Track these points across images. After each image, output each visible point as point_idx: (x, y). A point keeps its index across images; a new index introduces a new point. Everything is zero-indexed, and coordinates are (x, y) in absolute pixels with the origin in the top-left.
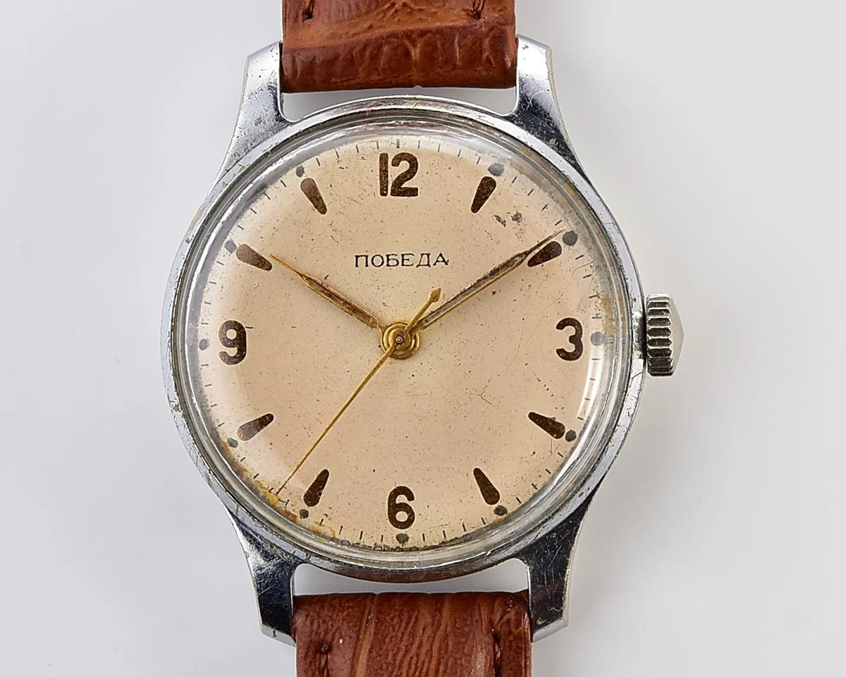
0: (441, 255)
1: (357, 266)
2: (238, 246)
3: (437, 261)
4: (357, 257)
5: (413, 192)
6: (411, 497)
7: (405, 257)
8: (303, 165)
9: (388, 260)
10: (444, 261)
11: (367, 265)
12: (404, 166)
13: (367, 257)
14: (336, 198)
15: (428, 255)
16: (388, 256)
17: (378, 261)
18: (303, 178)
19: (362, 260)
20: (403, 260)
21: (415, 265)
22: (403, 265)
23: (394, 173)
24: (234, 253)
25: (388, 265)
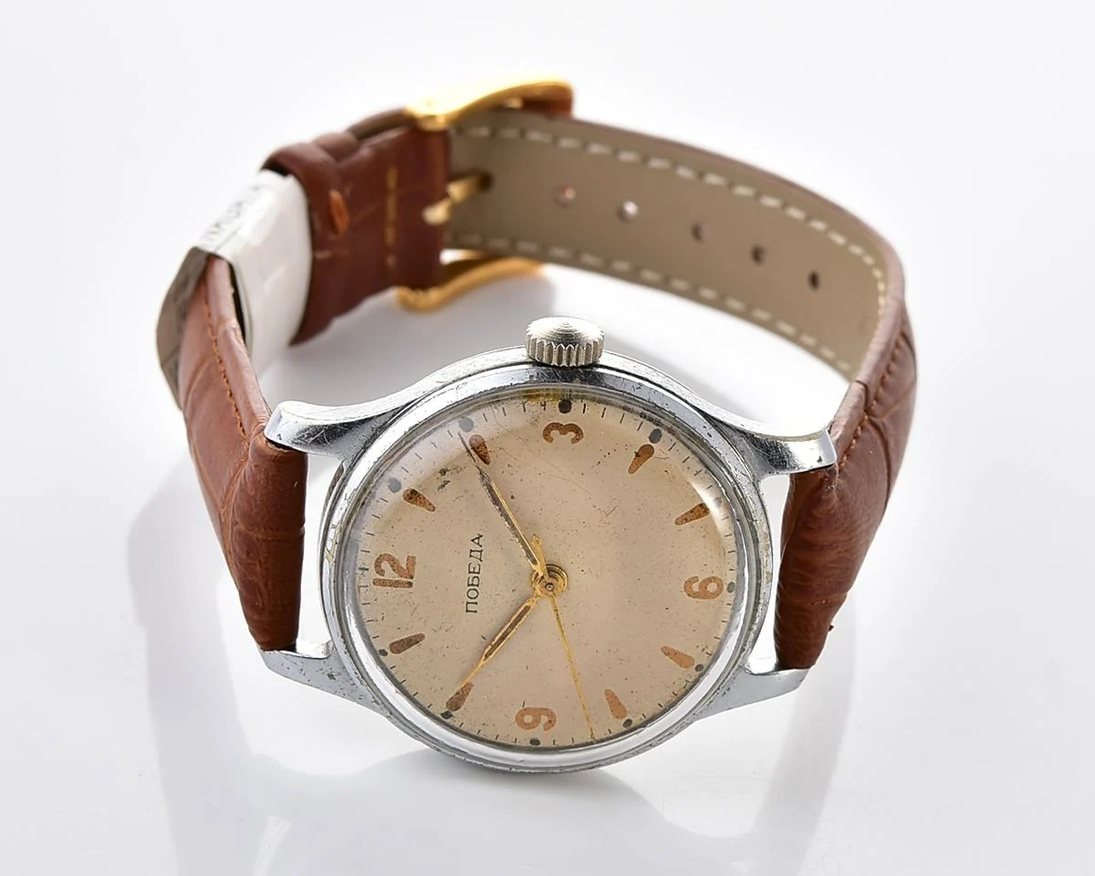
0: (473, 540)
1: (476, 612)
2: (447, 710)
3: (478, 544)
4: (467, 611)
5: (411, 560)
6: (695, 579)
7: (472, 570)
8: (378, 649)
9: (473, 585)
10: (478, 538)
11: (476, 603)
12: (385, 565)
13: (468, 603)
14: (411, 624)
15: (471, 551)
16: (469, 585)
17: (472, 594)
18: (388, 651)
19: (471, 607)
20: (474, 572)
21: (480, 563)
22: (478, 573)
23: (390, 574)
24: (453, 713)
25: (478, 586)
